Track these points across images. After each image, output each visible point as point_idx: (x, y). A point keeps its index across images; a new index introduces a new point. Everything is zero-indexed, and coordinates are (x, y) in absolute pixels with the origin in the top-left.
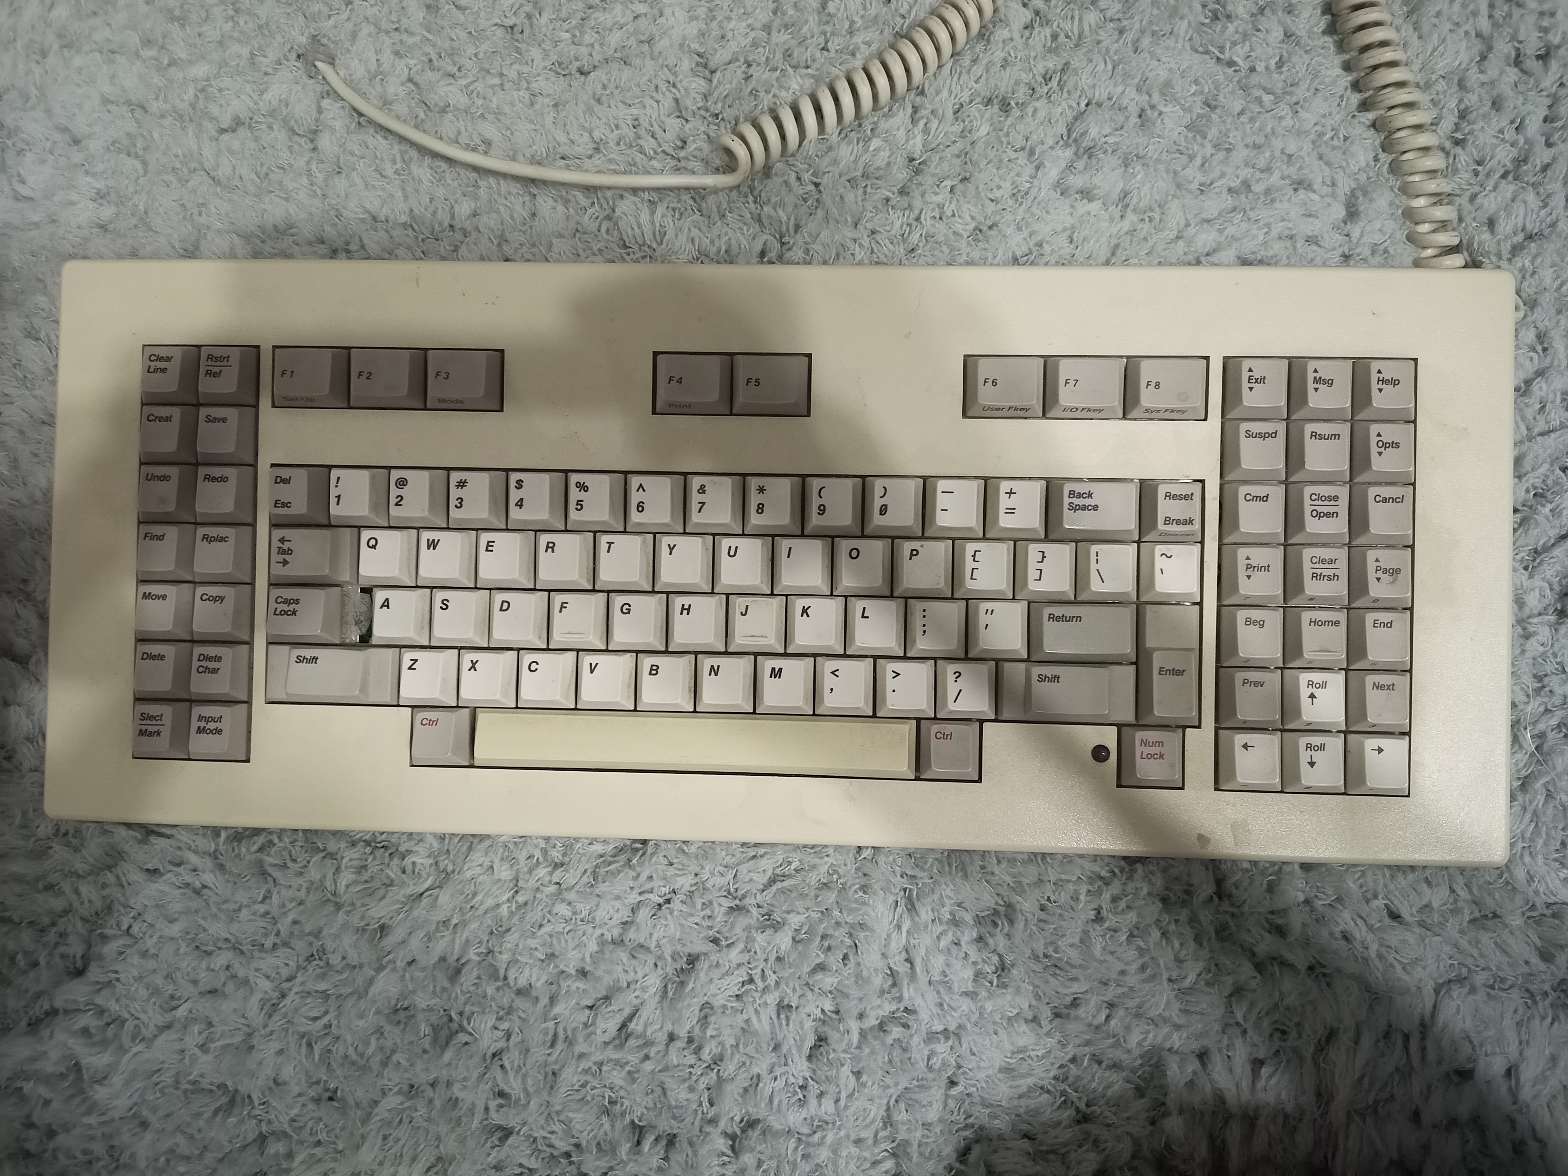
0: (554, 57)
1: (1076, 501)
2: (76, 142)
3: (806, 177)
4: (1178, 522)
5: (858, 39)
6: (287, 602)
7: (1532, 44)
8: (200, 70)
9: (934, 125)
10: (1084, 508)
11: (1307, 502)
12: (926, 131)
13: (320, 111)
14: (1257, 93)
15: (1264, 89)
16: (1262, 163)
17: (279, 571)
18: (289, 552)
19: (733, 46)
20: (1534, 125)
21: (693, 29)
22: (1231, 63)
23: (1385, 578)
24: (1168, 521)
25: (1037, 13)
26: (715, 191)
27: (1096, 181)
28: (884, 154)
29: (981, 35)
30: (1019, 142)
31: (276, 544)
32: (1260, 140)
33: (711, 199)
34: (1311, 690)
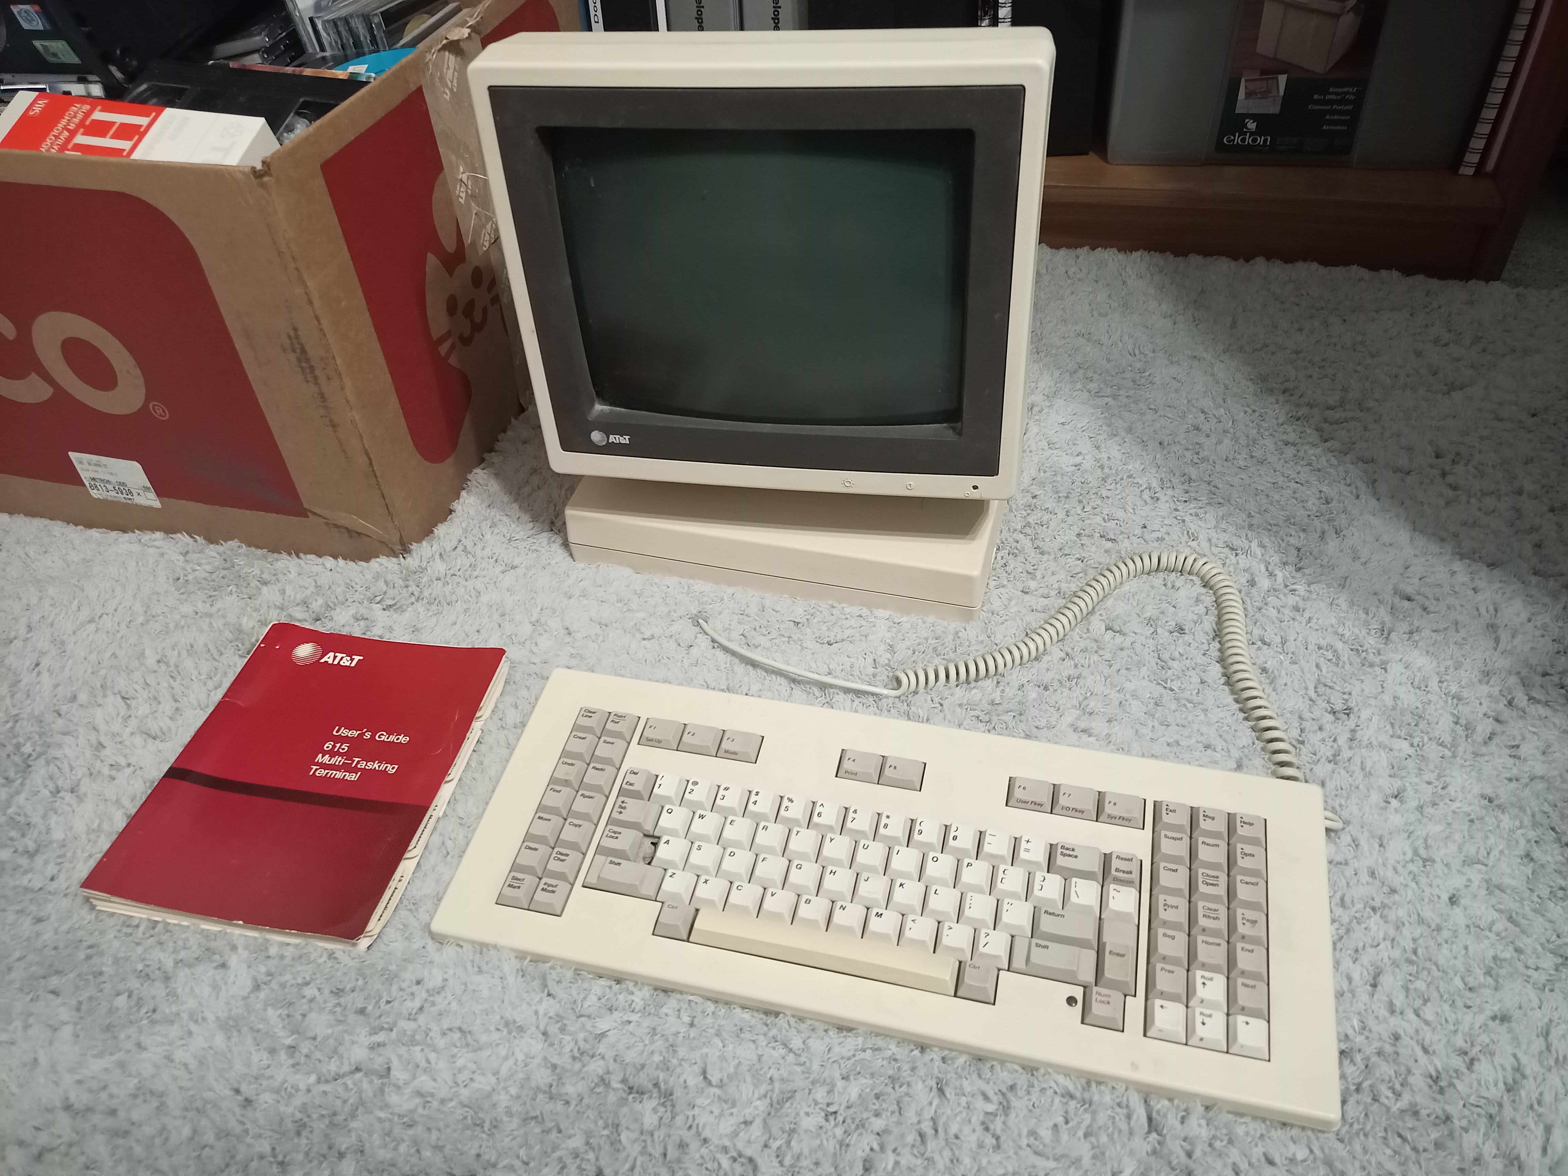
0: (817, 635)
1: (1065, 851)
2: (570, 634)
3: (936, 700)
4: (1124, 872)
5: (972, 648)
6: (615, 832)
7: (1339, 706)
8: (642, 615)
9: (1007, 690)
10: (1070, 856)
11: (1200, 876)
12: (1003, 691)
13: (696, 637)
14: (1184, 702)
15: (1187, 700)
16: (1186, 734)
17: (615, 815)
18: (625, 808)
19: (908, 643)
20: (1342, 741)
21: (889, 635)
22: (1172, 690)
23: (1248, 924)
24: (1117, 870)
25: (1067, 655)
26: (887, 697)
27: (1093, 725)
28: (979, 695)
29: (1036, 659)
30: (1052, 703)
31: (619, 803)
32: (1185, 723)
33: (884, 701)
34: (1203, 980)
